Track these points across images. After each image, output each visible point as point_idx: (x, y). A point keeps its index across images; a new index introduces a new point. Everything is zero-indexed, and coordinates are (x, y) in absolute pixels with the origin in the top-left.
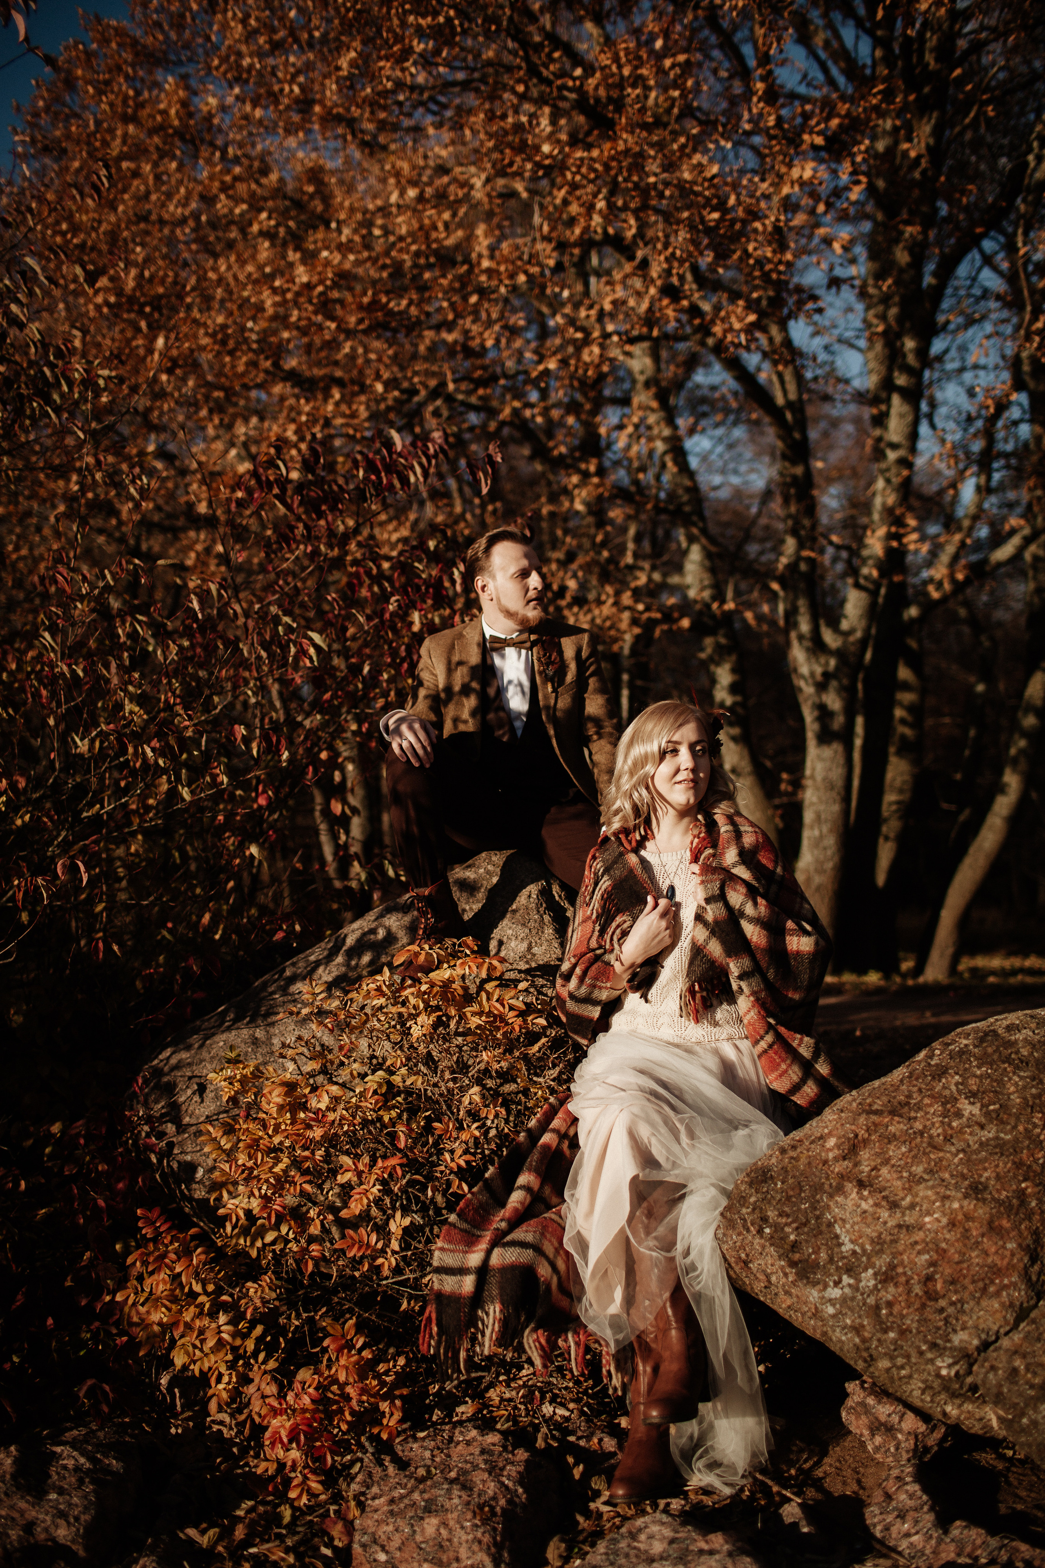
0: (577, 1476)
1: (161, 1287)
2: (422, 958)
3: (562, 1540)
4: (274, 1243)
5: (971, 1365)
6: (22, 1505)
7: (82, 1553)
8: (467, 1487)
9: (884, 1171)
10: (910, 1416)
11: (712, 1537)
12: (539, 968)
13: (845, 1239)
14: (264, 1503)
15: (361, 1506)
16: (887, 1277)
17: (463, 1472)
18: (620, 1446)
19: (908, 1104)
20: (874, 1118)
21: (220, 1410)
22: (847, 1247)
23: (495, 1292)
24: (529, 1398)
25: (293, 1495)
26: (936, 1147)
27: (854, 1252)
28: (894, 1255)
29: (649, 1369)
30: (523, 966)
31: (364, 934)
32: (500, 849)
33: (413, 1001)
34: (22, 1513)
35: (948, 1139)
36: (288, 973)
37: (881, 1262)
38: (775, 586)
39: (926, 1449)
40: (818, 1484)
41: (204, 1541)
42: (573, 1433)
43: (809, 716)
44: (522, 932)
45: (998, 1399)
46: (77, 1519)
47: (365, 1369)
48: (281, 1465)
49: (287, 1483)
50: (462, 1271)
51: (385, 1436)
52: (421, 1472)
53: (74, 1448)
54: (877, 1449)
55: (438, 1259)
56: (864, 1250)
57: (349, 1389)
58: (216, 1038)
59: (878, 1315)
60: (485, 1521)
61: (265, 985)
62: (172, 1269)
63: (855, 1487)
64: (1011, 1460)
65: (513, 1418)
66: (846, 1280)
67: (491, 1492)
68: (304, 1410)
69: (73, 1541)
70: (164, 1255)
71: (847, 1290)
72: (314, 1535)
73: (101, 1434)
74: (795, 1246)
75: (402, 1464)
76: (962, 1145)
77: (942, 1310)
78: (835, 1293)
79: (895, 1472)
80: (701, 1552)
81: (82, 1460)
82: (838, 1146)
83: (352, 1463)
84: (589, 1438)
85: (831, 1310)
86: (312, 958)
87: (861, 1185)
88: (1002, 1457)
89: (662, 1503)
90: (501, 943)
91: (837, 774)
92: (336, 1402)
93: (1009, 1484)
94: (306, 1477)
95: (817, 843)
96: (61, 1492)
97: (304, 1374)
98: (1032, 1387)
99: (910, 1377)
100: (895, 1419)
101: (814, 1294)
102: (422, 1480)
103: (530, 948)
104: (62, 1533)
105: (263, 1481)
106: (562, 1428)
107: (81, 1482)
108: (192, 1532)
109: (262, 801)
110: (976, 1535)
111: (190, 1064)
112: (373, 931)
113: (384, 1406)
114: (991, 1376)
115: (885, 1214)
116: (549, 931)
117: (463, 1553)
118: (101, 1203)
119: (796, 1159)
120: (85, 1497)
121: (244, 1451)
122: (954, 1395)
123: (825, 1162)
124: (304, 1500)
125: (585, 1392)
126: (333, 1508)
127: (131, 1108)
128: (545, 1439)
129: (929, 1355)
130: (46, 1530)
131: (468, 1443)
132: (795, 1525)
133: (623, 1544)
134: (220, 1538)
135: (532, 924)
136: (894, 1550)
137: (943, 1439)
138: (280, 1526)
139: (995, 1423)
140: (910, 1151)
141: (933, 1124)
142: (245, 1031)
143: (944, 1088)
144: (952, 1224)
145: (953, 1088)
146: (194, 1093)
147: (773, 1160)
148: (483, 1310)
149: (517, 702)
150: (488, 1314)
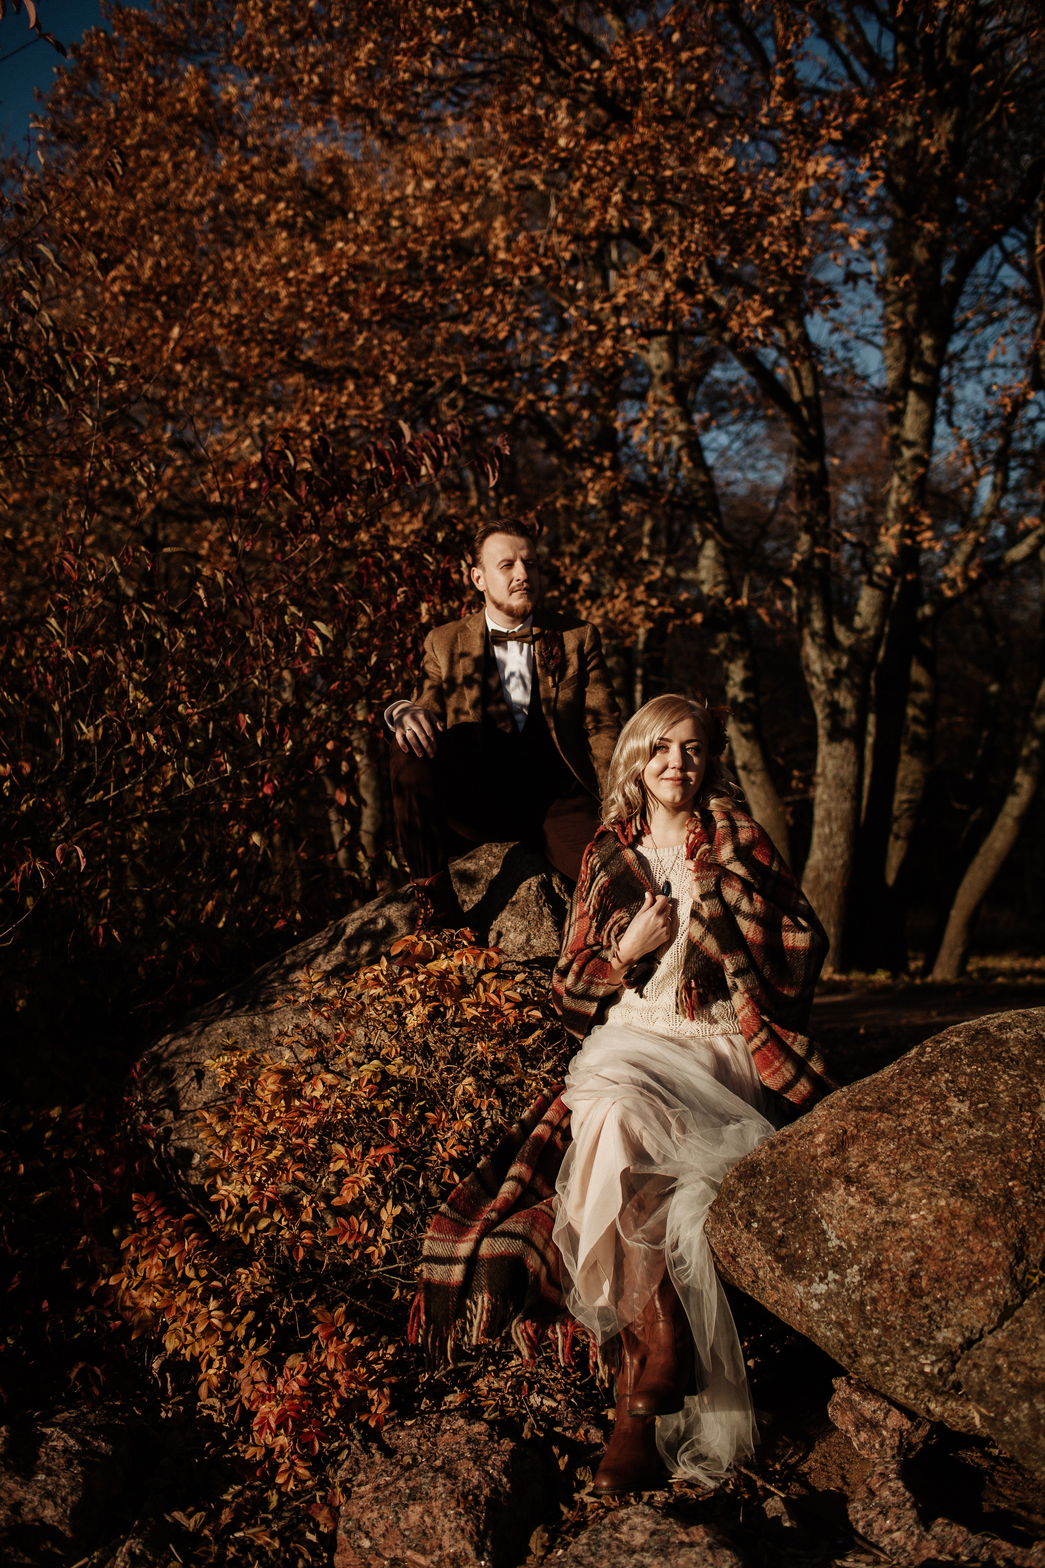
0: (562, 1467)
1: (154, 1272)
2: (419, 948)
3: (545, 1530)
4: (266, 1229)
5: (954, 1363)
6: (11, 1485)
7: (68, 1534)
8: (451, 1476)
9: (872, 1167)
10: (895, 1412)
11: (693, 1529)
12: (538, 960)
13: (831, 1234)
14: (251, 1488)
15: (347, 1492)
16: (871, 1274)
17: (448, 1461)
18: (606, 1438)
19: (897, 1101)
20: (863, 1114)
21: (210, 1394)
22: (834, 1243)
23: (484, 1282)
24: (517, 1389)
25: (280, 1480)
26: (924, 1145)
27: (840, 1248)
28: (880, 1252)
29: (635, 1362)
30: (521, 958)
31: (364, 924)
32: (501, 841)
33: (409, 991)
34: (10, 1492)
35: (936, 1136)
36: (288, 961)
37: (867, 1259)
38: (788, 582)
39: (911, 1446)
40: (802, 1479)
41: (191, 1524)
42: (559, 1424)
43: (820, 713)
44: (521, 924)
45: (981, 1397)
46: (64, 1500)
47: (353, 1357)
48: (269, 1451)
49: (275, 1468)
50: (451, 1260)
51: (372, 1424)
52: (408, 1459)
53: (64, 1430)
54: (862, 1445)
55: (427, 1247)
56: (850, 1246)
57: (338, 1377)
58: (215, 1025)
59: (863, 1311)
60: (468, 1510)
61: (265, 973)
62: (165, 1254)
63: (840, 1483)
64: (996, 1459)
65: (500, 1408)
66: (831, 1275)
67: (475, 1481)
68: (292, 1397)
69: (60, 1522)
70: (158, 1240)
71: (832, 1286)
72: (300, 1521)
73: (91, 1417)
74: (782, 1241)
75: (389, 1452)
76: (950, 1142)
77: (927, 1307)
78: (820, 1288)
79: (879, 1469)
80: (682, 1544)
81: (71, 1442)
82: (826, 1142)
83: (340, 1449)
84: (575, 1430)
85: (816, 1306)
86: (312, 947)
87: (849, 1181)
88: (988, 1456)
89: (646, 1495)
90: (500, 935)
91: (849, 771)
92: (325, 1389)
93: (993, 1482)
94: (293, 1463)
95: (827, 840)
96: (49, 1472)
97: (294, 1361)
98: (1014, 1385)
99: (894, 1373)
100: (880, 1415)
101: (799, 1289)
102: (408, 1468)
103: (528, 940)
104: (49, 1513)
105: (250, 1466)
106: (549, 1419)
107: (69, 1463)
108: (178, 1515)
109: (267, 790)
110: (957, 1532)
111: (188, 1051)
112: (373, 921)
113: (373, 1394)
114: (974, 1373)
115: (871, 1211)
116: (548, 924)
117: (446, 1541)
118: (97, 1187)
119: (785, 1154)
120: (73, 1478)
121: (233, 1436)
122: (937, 1392)
123: (814, 1158)
124: (291, 1486)
125: (573, 1384)
126: (319, 1494)
127: (130, 1094)
128: (531, 1430)
129: (913, 1352)
130: (33, 1510)
131: (455, 1432)
132: (777, 1519)
133: (605, 1535)
134: (207, 1522)
135: (531, 916)
136: (876, 1546)
137: (928, 1437)
138: (266, 1511)
139: (977, 1421)
140: (898, 1148)
141: (922, 1121)
142: (244, 1019)
143: (934, 1085)
144: (938, 1221)
145: (943, 1085)
146: (192, 1080)
147: (763, 1155)
148: (472, 1299)
149: (518, 694)
150: (476, 1304)
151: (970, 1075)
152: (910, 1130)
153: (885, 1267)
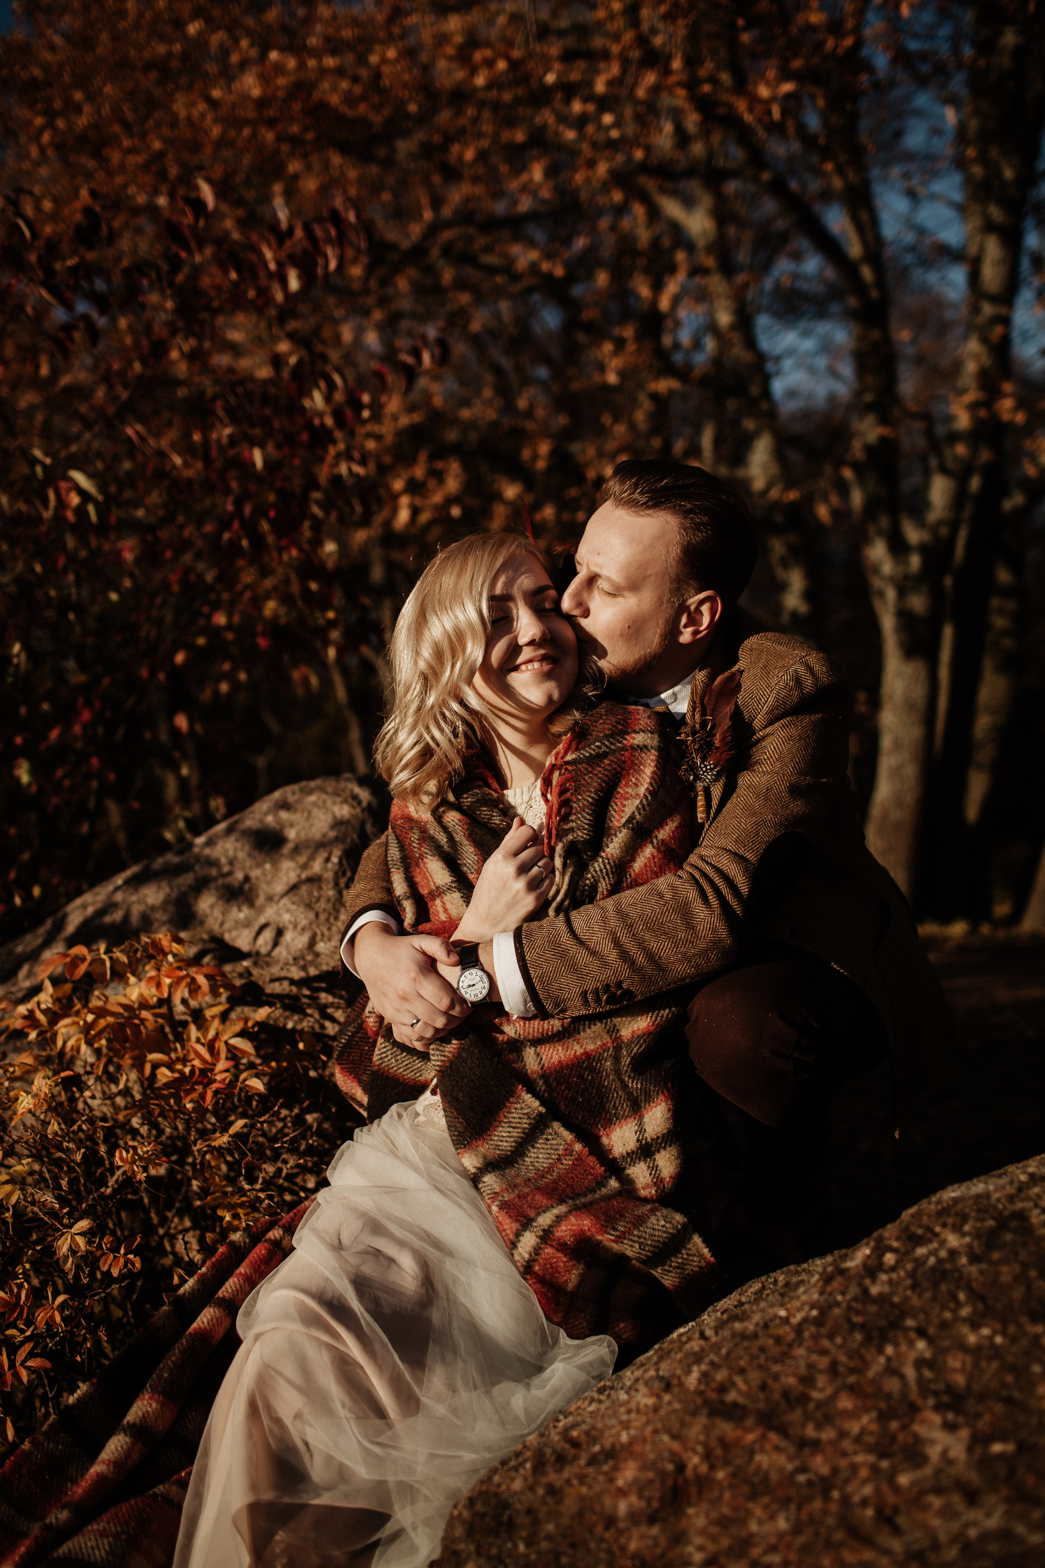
12: (325, 976)
19: (803, 1399)
20: (725, 1428)
30: (296, 973)
38: (848, 473)
43: (888, 623)
44: (304, 918)
82: (639, 1487)
86: (19, 949)
91: (919, 692)
135: (322, 905)
140: (797, 1530)
141: (854, 1468)
143: (892, 1370)
145: (910, 1372)
147: (518, 1485)
151: (976, 1351)
152: (825, 1486)
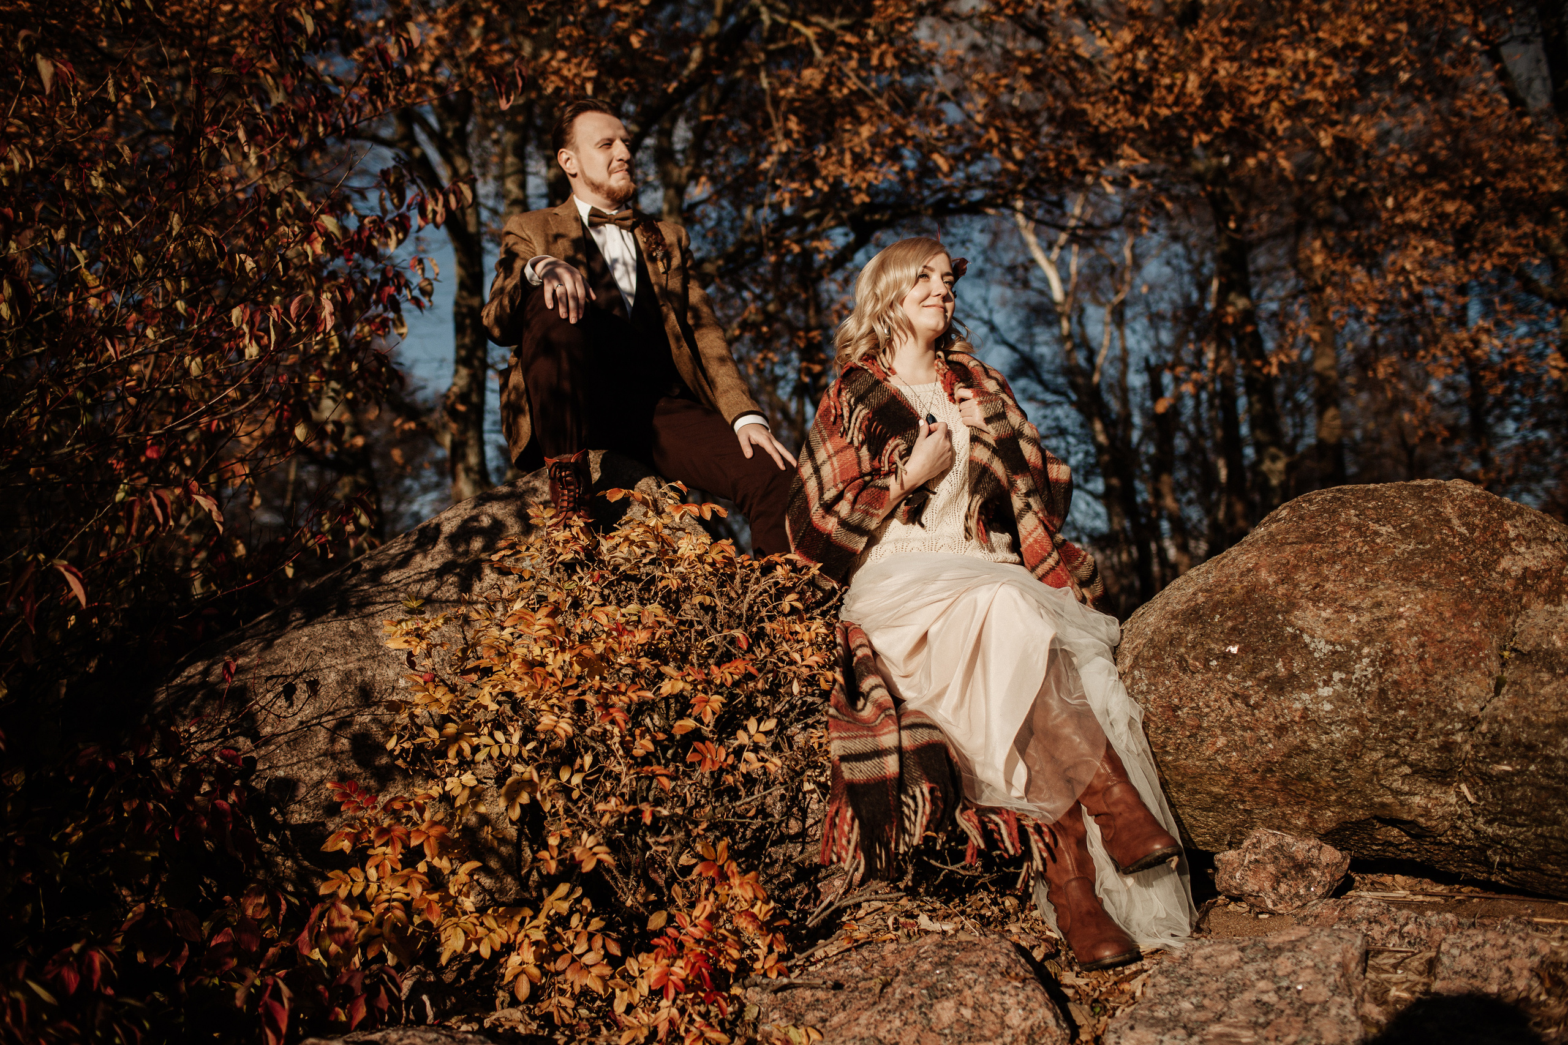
5: (1473, 728)
9: (1329, 586)
13: (1319, 644)
16: (1388, 659)
22: (1322, 648)
23: (916, 774)
26: (1371, 562)
27: (1335, 653)
31: (465, 522)
35: (1376, 553)
37: (1375, 650)
50: (880, 753)
51: (774, 975)
55: (835, 749)
56: (1350, 646)
58: (296, 634)
66: (1337, 676)
71: (1339, 687)
76: (1391, 557)
78: (1325, 691)
85: (1328, 707)
94: (700, 1030)
98: (1548, 726)
101: (1304, 698)
112: (475, 519)
115: (1353, 618)
119: (1231, 591)
123: (1266, 587)
129: (1440, 725)
140: (1344, 568)
141: (1356, 544)
142: (335, 624)
144: (1425, 610)
145: (1355, 519)
146: (277, 696)
148: (907, 794)
149: (626, 282)
150: (914, 798)
152: (1348, 553)
153: (1397, 651)
